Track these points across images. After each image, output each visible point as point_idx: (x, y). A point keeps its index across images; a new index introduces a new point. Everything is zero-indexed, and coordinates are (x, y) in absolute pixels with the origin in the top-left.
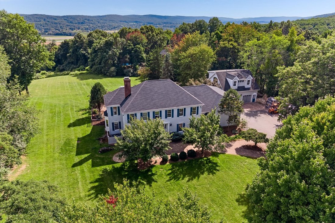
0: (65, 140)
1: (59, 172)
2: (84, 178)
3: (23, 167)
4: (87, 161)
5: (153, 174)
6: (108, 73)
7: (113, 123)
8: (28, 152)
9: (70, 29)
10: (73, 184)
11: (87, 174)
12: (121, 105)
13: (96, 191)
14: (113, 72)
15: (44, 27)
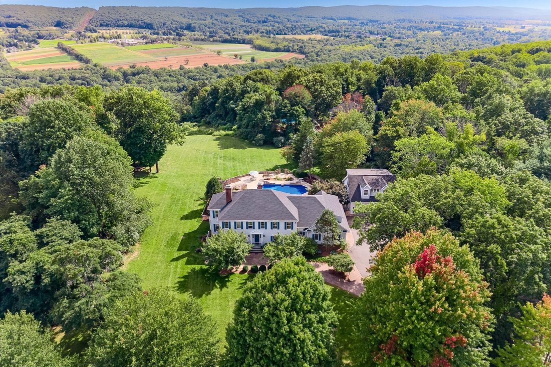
0: (173, 233)
1: (159, 264)
2: (175, 272)
3: (136, 254)
4: (183, 258)
5: (229, 281)
6: (255, 141)
7: (214, 225)
8: (142, 240)
9: (245, 31)
10: (166, 276)
11: (179, 270)
12: (222, 210)
13: (180, 285)
14: (260, 140)
15: (209, 28)
